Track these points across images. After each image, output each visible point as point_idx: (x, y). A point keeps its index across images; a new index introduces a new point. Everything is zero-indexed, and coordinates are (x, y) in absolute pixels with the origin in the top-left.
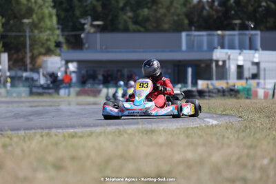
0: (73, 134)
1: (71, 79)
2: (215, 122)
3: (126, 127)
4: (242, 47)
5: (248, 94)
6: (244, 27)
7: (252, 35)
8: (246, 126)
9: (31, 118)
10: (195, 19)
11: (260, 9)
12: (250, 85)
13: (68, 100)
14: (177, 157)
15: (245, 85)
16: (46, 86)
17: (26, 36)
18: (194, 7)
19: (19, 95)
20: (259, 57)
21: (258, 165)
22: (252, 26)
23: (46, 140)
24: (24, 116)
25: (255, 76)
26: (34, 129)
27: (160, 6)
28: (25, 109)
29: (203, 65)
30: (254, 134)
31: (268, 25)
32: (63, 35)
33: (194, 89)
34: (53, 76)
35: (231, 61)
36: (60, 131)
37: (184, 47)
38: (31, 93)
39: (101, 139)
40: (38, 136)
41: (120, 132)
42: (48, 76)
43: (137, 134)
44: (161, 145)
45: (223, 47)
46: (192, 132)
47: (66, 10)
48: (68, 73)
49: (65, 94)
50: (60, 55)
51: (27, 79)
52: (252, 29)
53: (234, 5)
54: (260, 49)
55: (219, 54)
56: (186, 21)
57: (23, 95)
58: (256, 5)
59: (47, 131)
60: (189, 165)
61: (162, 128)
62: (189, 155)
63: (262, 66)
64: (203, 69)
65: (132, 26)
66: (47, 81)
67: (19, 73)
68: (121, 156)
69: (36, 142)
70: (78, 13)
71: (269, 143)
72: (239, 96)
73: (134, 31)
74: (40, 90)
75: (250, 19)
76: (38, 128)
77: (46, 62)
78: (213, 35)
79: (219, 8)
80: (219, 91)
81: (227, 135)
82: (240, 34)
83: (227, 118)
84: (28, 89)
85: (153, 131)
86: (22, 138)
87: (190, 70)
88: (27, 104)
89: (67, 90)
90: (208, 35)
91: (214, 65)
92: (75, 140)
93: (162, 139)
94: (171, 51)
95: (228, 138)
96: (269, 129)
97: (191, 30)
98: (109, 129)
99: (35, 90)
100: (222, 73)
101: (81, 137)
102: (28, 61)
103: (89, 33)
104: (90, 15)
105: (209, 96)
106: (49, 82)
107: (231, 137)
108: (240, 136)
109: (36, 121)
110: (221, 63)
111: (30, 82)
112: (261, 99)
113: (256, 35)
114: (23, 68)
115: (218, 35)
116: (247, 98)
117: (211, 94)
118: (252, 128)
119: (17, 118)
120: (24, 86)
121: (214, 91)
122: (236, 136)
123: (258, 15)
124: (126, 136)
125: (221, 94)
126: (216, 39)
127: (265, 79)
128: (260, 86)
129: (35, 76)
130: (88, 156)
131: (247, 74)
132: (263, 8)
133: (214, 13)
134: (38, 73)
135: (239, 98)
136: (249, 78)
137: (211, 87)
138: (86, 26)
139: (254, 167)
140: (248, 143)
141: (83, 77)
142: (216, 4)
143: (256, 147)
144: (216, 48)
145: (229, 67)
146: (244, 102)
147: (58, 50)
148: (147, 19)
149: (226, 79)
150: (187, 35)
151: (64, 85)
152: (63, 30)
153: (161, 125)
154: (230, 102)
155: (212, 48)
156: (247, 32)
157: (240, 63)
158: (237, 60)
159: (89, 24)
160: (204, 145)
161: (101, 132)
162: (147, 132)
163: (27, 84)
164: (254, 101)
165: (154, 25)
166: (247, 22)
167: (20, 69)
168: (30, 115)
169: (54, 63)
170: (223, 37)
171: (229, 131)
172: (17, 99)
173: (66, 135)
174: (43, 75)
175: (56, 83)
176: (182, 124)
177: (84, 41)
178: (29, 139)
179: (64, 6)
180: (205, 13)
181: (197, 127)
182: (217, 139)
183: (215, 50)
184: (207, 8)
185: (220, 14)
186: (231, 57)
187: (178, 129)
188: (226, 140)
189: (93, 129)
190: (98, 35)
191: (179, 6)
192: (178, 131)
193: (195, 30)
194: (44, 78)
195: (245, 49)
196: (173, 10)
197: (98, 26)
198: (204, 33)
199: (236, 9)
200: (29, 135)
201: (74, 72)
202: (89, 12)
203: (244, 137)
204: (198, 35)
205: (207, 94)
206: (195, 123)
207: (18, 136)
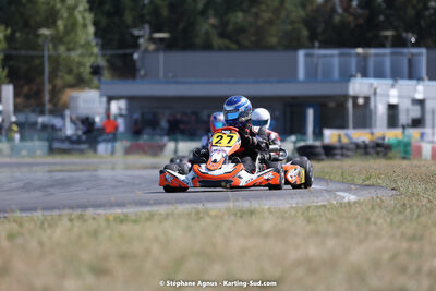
0: (122, 217)
1: (116, 128)
2: (353, 198)
3: (209, 205)
4: (396, 75)
5: (406, 152)
6: (399, 42)
7: (413, 55)
8: (404, 205)
9: (52, 190)
10: (320, 30)
11: (427, 13)
12: (409, 137)
13: (115, 164)
14: (293, 255)
15: (400, 137)
16: (75, 138)
17: (43, 56)
18: (319, 9)
19: (32, 153)
20: (425, 92)
21: (426, 268)
22: (413, 40)
23: (78, 227)
24: (41, 188)
25: (417, 123)
26: (59, 209)
27: (263, 7)
28: (40, 175)
29: (332, 104)
30: (419, 216)
32: (104, 56)
33: (318, 143)
34: (87, 123)
35: (378, 98)
36: (101, 211)
37: (301, 75)
39: (167, 224)
40: (65, 221)
41: (198, 213)
43: (226, 217)
44: (266, 236)
45: (365, 75)
46: (315, 213)
47: (109, 14)
48: (112, 118)
49: (106, 151)
50: (98, 88)
51: (45, 127)
52: (414, 45)
53: (384, 6)
54: (425, 76)
55: (358, 86)
56: (305, 33)
57: (39, 152)
58: (421, 5)
59: (79, 212)
60: (311, 267)
61: (267, 207)
62: (313, 251)
63: (429, 105)
64: (333, 111)
65: (217, 41)
66: (77, 129)
67: (32, 117)
68: (202, 254)
69: (62, 231)
70: (128, 18)
72: (391, 154)
73: (220, 49)
74: (66, 146)
75: (409, 29)
76: (64, 207)
77: (76, 99)
78: (349, 55)
79: (359, 11)
80: (358, 146)
81: (372, 219)
82: (393, 54)
83: (372, 190)
84: (45, 144)
85: (252, 212)
86: (39, 223)
87: (310, 113)
88: (47, 168)
89: (109, 146)
90: (341, 55)
91: (350, 104)
92: (125, 227)
93: (267, 225)
94: (279, 82)
95: (375, 223)
97: (313, 47)
98: (181, 208)
99: (57, 145)
100: (364, 118)
101: (136, 222)
102: (47, 97)
103: (146, 50)
104: (149, 22)
105: (343, 155)
106: (80, 132)
107: (380, 221)
108: (395, 220)
109: (60, 195)
110: (361, 101)
111: (50, 133)
112: (426, 160)
113: (420, 54)
114: (38, 109)
115: (358, 55)
116: (404, 158)
117: (345, 151)
118: (415, 208)
119: (28, 191)
120: (40, 139)
121: (351, 146)
122: (388, 219)
123: (422, 23)
124: (208, 220)
125: (362, 151)
126: (353, 61)
127: (433, 127)
128: (426, 138)
129: (57, 122)
130: (148, 252)
131: (403, 119)
132: (432, 11)
133: (351, 19)
134: (63, 117)
135: (390, 158)
136: (408, 126)
137: (345, 140)
138: (141, 41)
139: (419, 271)
140: (409, 232)
142: (355, 4)
143: (421, 238)
144: (355, 77)
145: (376, 106)
146: (397, 164)
147: (95, 81)
148: (241, 30)
149: (370, 127)
150: (307, 55)
151: (105, 137)
152: (104, 47)
153: (264, 202)
154: (376, 164)
155: (347, 77)
156: (405, 50)
157: (393, 101)
158: (388, 96)
159: (147, 37)
160: (337, 235)
161: (167, 215)
162: (243, 214)
163: (45, 135)
164: (416, 162)
165: (253, 38)
166: (404, 35)
167: (33, 111)
168: (51, 186)
169: (90, 102)
170: (365, 58)
171: (378, 211)
172: (27, 160)
173: (111, 218)
174: (72, 121)
176: (301, 200)
177: (138, 65)
178: (50, 225)
179: (107, 7)
180: (337, 19)
181: (324, 206)
182: (358, 225)
183: (353, 80)
184: (340, 10)
185: (361, 21)
186: (378, 91)
187: (292, 208)
188: (372, 227)
189: (154, 209)
190: (161, 56)
191: (293, 8)
192: (293, 212)
193: (320, 47)
194: (73, 126)
195: (402, 78)
196: (283, 14)
197: (162, 40)
198: (335, 52)
199: (388, 12)
200: (49, 218)
201: (121, 115)
202: (147, 18)
203: (401, 222)
204: (325, 56)
205: (338, 152)
206: (320, 199)
207: (32, 220)
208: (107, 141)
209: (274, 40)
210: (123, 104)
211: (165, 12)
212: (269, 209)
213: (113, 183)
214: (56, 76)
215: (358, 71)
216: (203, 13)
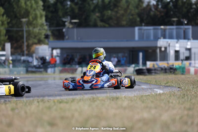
0: (60, 101)
1: (56, 61)
2: (161, 92)
3: (98, 95)
4: (178, 38)
5: (183, 71)
6: (180, 23)
7: (186, 29)
8: (184, 94)
10: (145, 17)
11: (192, 10)
12: (185, 65)
13: (56, 77)
14: (137, 117)
15: (180, 65)
16: (38, 66)
17: (23, 31)
18: (144, 9)
19: (19, 73)
20: (191, 45)
21: (196, 122)
22: (186, 22)
25: (188, 58)
26: (33, 97)
27: (120, 8)
29: (150, 51)
30: (190, 100)
31: (197, 22)
32: (50, 30)
33: (144, 68)
34: (43, 59)
35: (171, 48)
37: (137, 38)
38: (27, 72)
39: (81, 103)
41: (93, 98)
42: (39, 60)
43: (106, 101)
44: (125, 108)
45: (165, 38)
46: (145, 98)
47: (52, 12)
48: (54, 57)
49: (51, 72)
50: (48, 44)
51: (24, 61)
52: (186, 25)
53: (172, 7)
54: (191, 39)
55: (162, 43)
56: (138, 19)
57: (22, 73)
58: (189, 7)
59: (41, 98)
60: (146, 122)
61: (124, 96)
62: (146, 115)
63: (193, 51)
64: (151, 53)
65: (99, 23)
66: (38, 62)
67: (19, 57)
70: (60, 14)
72: (176, 72)
73: (101, 27)
74: (34, 69)
75: (185, 17)
76: (35, 97)
77: (38, 49)
78: (158, 29)
80: (162, 69)
81: (171, 101)
82: (177, 28)
83: (169, 88)
84: (25, 69)
85: (117, 98)
87: (141, 54)
88: (26, 79)
89: (53, 69)
90: (154, 29)
91: (158, 50)
92: (62, 105)
93: (125, 104)
94: (127, 41)
95: (172, 103)
97: (142, 26)
99: (30, 69)
100: (164, 56)
101: (67, 103)
102: (25, 48)
103: (68, 28)
104: (69, 15)
105: (155, 73)
106: (40, 64)
107: (174, 102)
108: (180, 102)
110: (163, 49)
111: (27, 64)
112: (192, 75)
113: (189, 29)
114: (21, 54)
115: (161, 29)
116: (182, 74)
117: (156, 72)
118: (189, 96)
120: (24, 67)
121: (158, 69)
122: (178, 101)
123: (190, 15)
124: (98, 102)
125: (164, 71)
126: (160, 32)
127: (195, 60)
128: (192, 65)
129: (30, 59)
130: (73, 116)
131: (182, 57)
132: (194, 10)
133: (158, 13)
134: (32, 57)
135: (176, 74)
136: (184, 60)
137: (156, 66)
138: (66, 23)
139: (192, 123)
140: (187, 107)
142: (160, 7)
143: (193, 109)
144: (160, 38)
145: (169, 51)
146: (180, 77)
147: (46, 41)
148: (110, 18)
149: (167, 60)
150: (139, 29)
151: (51, 65)
152: (50, 26)
153: (123, 93)
154: (171, 77)
155: (157, 38)
156: (182, 27)
157: (177, 49)
158: (175, 47)
159: (69, 21)
160: (156, 108)
161: (80, 99)
162: (113, 99)
163: (25, 65)
164: (188, 76)
165: (115, 22)
166: (182, 20)
167: (19, 54)
169: (44, 50)
170: (165, 30)
171: (172, 97)
173: (56, 101)
174: (36, 59)
175: (45, 64)
176: (138, 93)
177: (65, 34)
179: (51, 9)
180: (152, 13)
181: (149, 95)
183: (159, 40)
184: (153, 9)
185: (163, 14)
186: (171, 45)
187: (135, 96)
188: (171, 105)
189: (74, 97)
190: (75, 30)
191: (133, 8)
192: (135, 98)
193: (145, 26)
194: (37, 61)
195: (181, 39)
196: (129, 11)
197: (75, 23)
198: (151, 28)
199: (174, 10)
200: (29, 101)
201: (58, 56)
202: (69, 13)
203: (183, 102)
204: (147, 29)
205: (153, 71)
206: (147, 92)
209: (124, 23)
210: (58, 51)
211: (77, 11)
213: (56, 86)
214: (29, 39)
215: (162, 36)
216: (93, 11)
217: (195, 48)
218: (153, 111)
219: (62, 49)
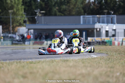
0: (31, 62)
1: (30, 37)
2: (95, 56)
3: (55, 59)
4: (108, 23)
5: (111, 44)
6: (109, 14)
7: (113, 17)
8: (109, 58)
9: (12, 55)
11: (116, 5)
13: (30, 47)
14: (78, 72)
15: (109, 40)
16: (19, 40)
17: (10, 18)
18: (86, 4)
20: (116, 27)
21: (115, 75)
22: (113, 13)
23: (19, 65)
24: (9, 54)
25: (114, 36)
26: (14, 60)
27: (71, 4)
28: (9, 50)
29: (90, 31)
30: (113, 61)
31: (120, 12)
32: (27, 17)
33: (86, 41)
35: (103, 29)
36: (25, 60)
37: (82, 23)
38: (12, 44)
39: (44, 64)
40: (15, 63)
41: (52, 61)
42: (20, 36)
43: (60, 62)
44: (71, 67)
45: (99, 23)
46: (85, 61)
47: (28, 6)
49: (28, 44)
50: (25, 26)
51: (11, 37)
52: (113, 14)
53: (104, 3)
54: (116, 23)
55: (97, 26)
56: (83, 11)
57: (9, 44)
58: (115, 3)
59: (19, 61)
60: (83, 75)
61: (71, 59)
62: (84, 71)
63: (117, 31)
65: (58, 13)
66: (20, 38)
67: (7, 35)
68: (53, 72)
69: (14, 66)
70: (34, 7)
71: (120, 66)
72: (106, 44)
73: (59, 16)
74: (17, 42)
75: (112, 10)
76: (15, 59)
77: (19, 29)
78: (95, 17)
79: (98, 5)
80: (97, 42)
81: (101, 62)
82: (107, 17)
83: (101, 54)
84: (11, 42)
85: (67, 61)
86: (8, 64)
87: (84, 33)
88: (12, 49)
89: (29, 42)
90: (93, 17)
91: (95, 30)
92: (32, 65)
93: (71, 64)
94: (75, 25)
95: (101, 63)
96: (120, 59)
97: (85, 15)
98: (47, 59)
99: (14, 42)
100: (99, 34)
101: (35, 63)
102: (11, 29)
103: (38, 16)
105: (93, 45)
106: (20, 39)
107: (103, 63)
108: (107, 62)
109: (15, 56)
110: (98, 30)
111: (12, 39)
112: (116, 46)
113: (114, 17)
114: (9, 32)
115: (97, 17)
116: (110, 45)
118: (112, 59)
119: (6, 55)
121: (95, 42)
122: (105, 62)
123: (115, 8)
124: (55, 63)
125: (99, 44)
126: (96, 19)
127: (118, 37)
128: (116, 40)
129: (14, 36)
130: (38, 72)
131: (110, 34)
132: (118, 5)
133: (95, 7)
134: (16, 34)
135: (106, 45)
136: (111, 37)
137: (94, 41)
138: (37, 13)
139: (113, 76)
141: (36, 36)
142: (96, 3)
143: (114, 67)
145: (102, 31)
146: (108, 47)
147: (25, 24)
148: (65, 10)
149: (101, 37)
150: (83, 17)
151: (27, 40)
152: (27, 15)
153: (71, 57)
154: (102, 47)
155: (94, 23)
156: (110, 16)
157: (107, 30)
158: (106, 28)
159: (39, 12)
160: (90, 67)
161: (44, 61)
162: (65, 61)
163: (11, 40)
164: (113, 47)
165: (68, 13)
166: (110, 11)
167: (8, 33)
169: (23, 30)
170: (99, 18)
171: (102, 60)
172: (6, 46)
173: (28, 62)
174: (18, 35)
175: (23, 39)
176: (81, 57)
177: (37, 20)
178: (11, 65)
179: (27, 4)
180: (91, 7)
181: (87, 59)
182: (97, 64)
183: (96, 24)
184: (92, 5)
185: (98, 8)
186: (103, 27)
187: (78, 59)
188: (100, 64)
189: (40, 60)
190: (43, 17)
191: (79, 4)
193: (87, 15)
194: (18, 37)
195: (109, 23)
196: (77, 6)
197: (43, 13)
198: (91, 16)
199: (105, 5)
200: (11, 62)
202: (39, 7)
203: (108, 63)
204: (88, 17)
205: (92, 44)
206: (86, 57)
207: (6, 63)
208: (28, 41)
209: (74, 13)
210: (32, 31)
212: (72, 60)
213: (30, 53)
214: (14, 23)
215: (97, 21)
216: (54, 6)
217: (118, 29)
218: (89, 69)
219: (34, 29)
